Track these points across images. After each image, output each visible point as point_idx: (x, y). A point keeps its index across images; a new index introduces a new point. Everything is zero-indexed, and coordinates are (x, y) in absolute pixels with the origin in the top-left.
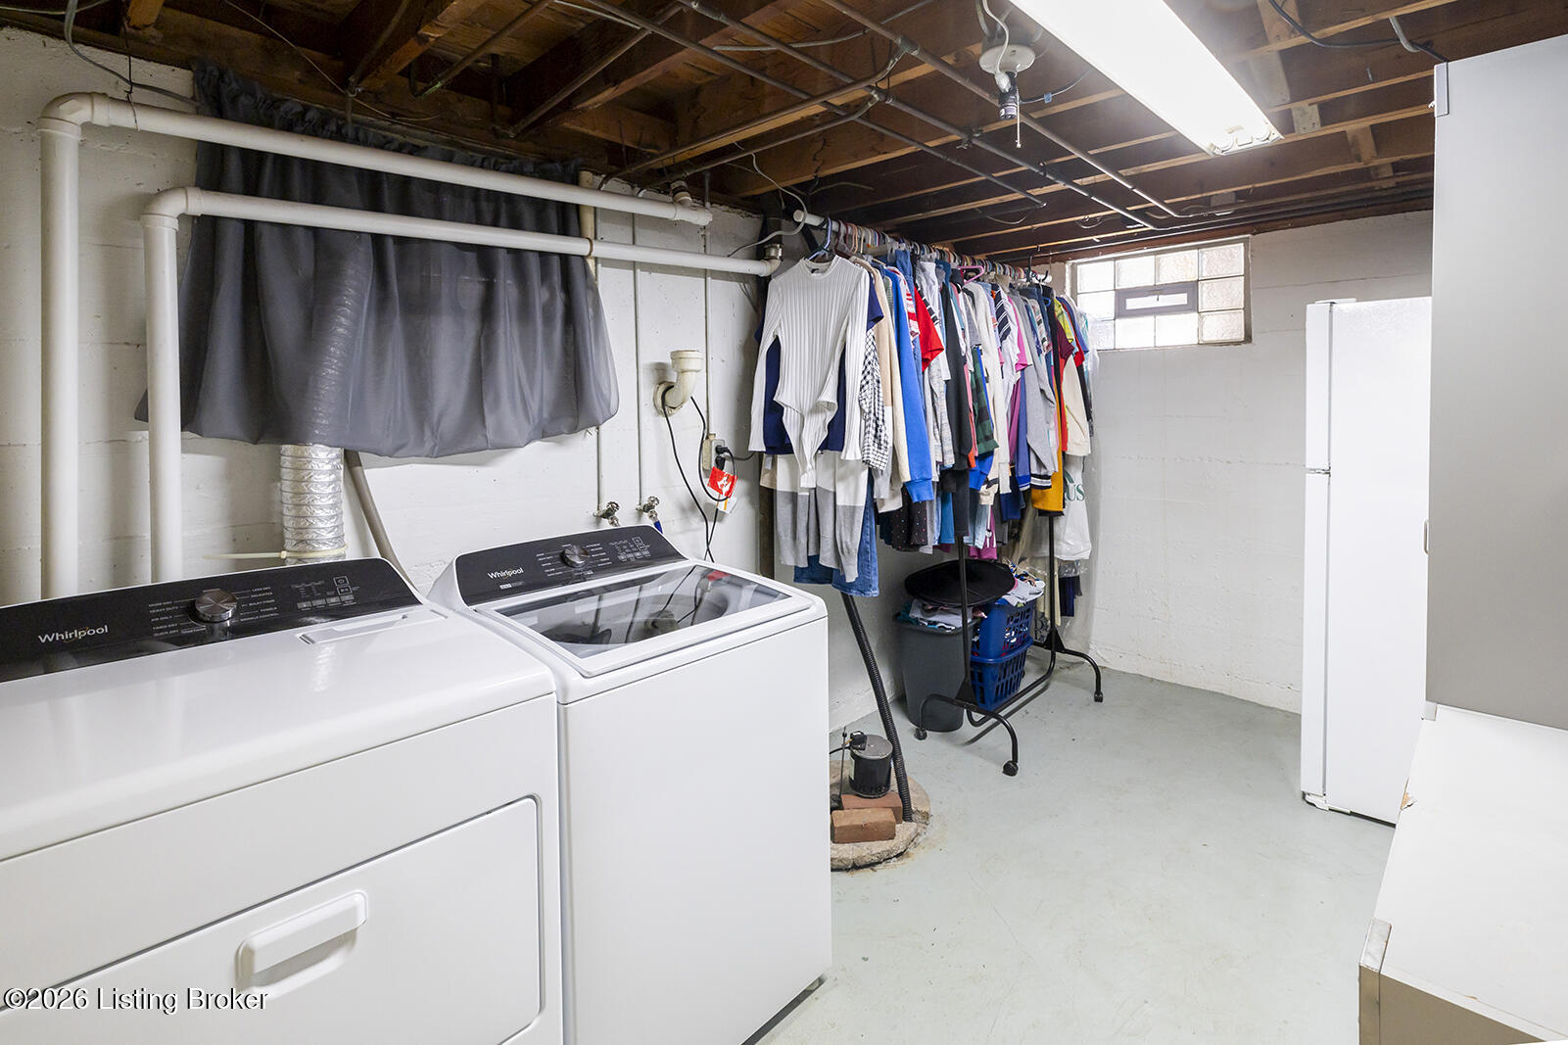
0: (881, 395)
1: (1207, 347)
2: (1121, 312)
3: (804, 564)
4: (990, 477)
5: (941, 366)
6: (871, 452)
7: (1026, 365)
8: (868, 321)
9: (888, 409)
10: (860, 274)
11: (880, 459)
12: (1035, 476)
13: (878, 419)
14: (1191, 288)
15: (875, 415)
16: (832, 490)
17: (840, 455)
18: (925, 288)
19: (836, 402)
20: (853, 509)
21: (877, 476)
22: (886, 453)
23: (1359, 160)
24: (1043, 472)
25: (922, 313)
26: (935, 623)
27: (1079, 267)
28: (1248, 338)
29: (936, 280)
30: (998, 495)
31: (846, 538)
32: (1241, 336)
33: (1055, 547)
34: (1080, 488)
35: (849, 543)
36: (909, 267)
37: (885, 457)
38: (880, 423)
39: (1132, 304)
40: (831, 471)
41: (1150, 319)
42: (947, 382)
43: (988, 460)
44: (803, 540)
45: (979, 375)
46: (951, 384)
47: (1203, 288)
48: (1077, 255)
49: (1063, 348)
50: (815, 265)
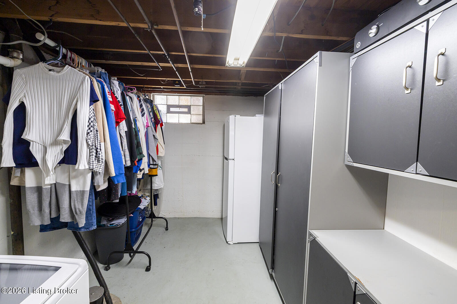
0: (99, 137)
1: (193, 124)
2: (169, 112)
3: (47, 222)
4: (141, 168)
5: (123, 125)
6: (94, 164)
7: (149, 126)
8: (90, 101)
9: (103, 144)
10: (85, 78)
11: (99, 167)
12: (151, 164)
13: (97, 148)
14: (189, 107)
15: (95, 146)
16: (68, 183)
17: (75, 167)
18: (115, 91)
19: (69, 140)
20: (83, 192)
21: (97, 175)
22: (102, 164)
23: (240, 80)
24: (155, 163)
25: (115, 101)
26: (113, 224)
27: (155, 96)
28: (204, 122)
29: (119, 89)
30: (143, 174)
31: (78, 206)
32: (201, 122)
33: (153, 185)
34: (161, 166)
35: (81, 209)
36: (107, 80)
37: (102, 166)
38: (99, 150)
39: (172, 109)
40: (67, 174)
41: (177, 115)
42: (125, 131)
43: (141, 161)
44: (47, 210)
45: (136, 130)
46: (127, 132)
47: (192, 108)
48: (155, 92)
49: (157, 122)
50: (51, 67)
